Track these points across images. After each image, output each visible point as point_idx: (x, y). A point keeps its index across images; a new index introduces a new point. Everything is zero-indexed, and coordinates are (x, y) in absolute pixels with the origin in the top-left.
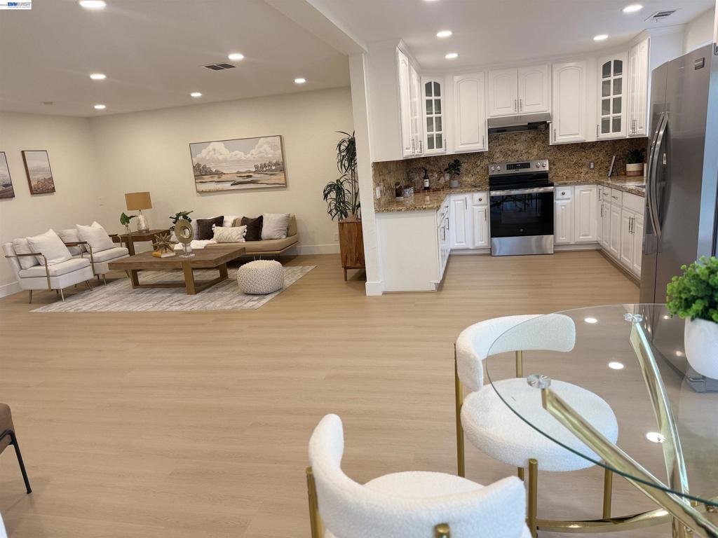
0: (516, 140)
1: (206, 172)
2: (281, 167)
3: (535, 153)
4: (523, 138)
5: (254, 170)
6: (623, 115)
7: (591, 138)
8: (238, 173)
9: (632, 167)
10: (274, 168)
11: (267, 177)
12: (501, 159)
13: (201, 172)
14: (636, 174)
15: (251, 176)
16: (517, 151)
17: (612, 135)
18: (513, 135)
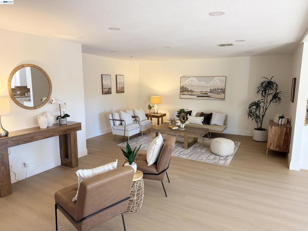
1: (186, 90)
2: (223, 91)
5: (209, 91)
8: (201, 92)
10: (220, 91)
11: (216, 95)
13: (183, 90)
15: (207, 94)
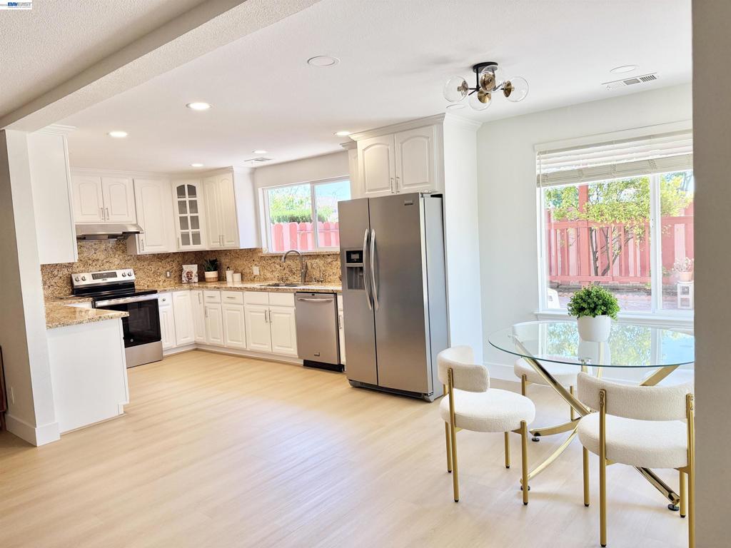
0: (96, 249)
3: (117, 263)
4: (103, 247)
6: (202, 230)
7: (173, 249)
9: (211, 275)
12: (81, 268)
14: (215, 280)
16: (98, 260)
17: (192, 247)
18: (92, 244)
